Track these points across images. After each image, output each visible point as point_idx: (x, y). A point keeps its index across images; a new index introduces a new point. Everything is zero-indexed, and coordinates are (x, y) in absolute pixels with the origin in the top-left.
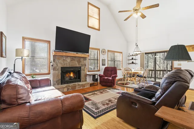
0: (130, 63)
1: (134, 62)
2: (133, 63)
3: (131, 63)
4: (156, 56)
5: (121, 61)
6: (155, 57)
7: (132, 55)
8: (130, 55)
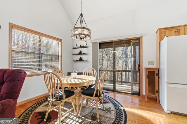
0: (77, 61)
1: (83, 59)
2: (81, 60)
3: (79, 60)
4: (115, 50)
5: (60, 55)
6: (115, 52)
7: (79, 47)
8: (76, 47)
